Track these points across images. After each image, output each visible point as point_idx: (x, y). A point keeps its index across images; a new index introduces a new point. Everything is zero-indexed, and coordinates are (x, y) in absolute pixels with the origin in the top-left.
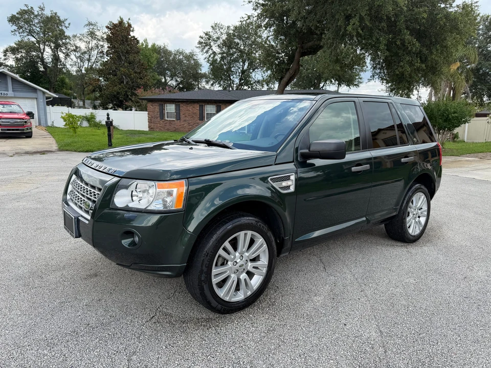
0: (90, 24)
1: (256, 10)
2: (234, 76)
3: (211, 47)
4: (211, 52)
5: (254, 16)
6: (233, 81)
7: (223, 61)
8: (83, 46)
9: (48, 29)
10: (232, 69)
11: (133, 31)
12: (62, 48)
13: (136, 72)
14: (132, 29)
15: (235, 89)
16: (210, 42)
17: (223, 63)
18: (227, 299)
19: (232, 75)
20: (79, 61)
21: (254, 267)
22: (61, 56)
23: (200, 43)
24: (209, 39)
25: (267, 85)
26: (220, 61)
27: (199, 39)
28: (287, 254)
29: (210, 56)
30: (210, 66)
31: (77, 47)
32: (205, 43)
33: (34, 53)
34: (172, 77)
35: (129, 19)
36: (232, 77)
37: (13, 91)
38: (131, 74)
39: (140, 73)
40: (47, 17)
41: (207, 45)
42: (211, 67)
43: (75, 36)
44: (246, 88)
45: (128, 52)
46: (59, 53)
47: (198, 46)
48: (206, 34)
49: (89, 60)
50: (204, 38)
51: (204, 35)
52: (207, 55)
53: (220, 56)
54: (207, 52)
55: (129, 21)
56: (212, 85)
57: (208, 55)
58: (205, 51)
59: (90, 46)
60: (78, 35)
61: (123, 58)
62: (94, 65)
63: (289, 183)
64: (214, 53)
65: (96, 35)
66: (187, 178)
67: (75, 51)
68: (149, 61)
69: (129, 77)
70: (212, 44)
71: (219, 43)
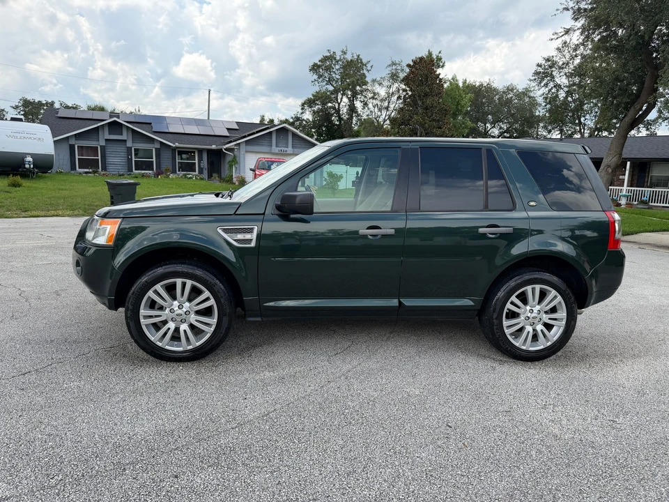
0: (394, 64)
1: (576, 20)
2: (588, 117)
3: (553, 77)
4: (551, 84)
5: (576, 28)
6: (585, 124)
7: (572, 97)
8: (382, 92)
9: (347, 75)
10: (585, 107)
11: (443, 66)
12: (359, 97)
13: (434, 120)
14: (441, 64)
15: (586, 135)
16: (552, 71)
17: (570, 99)
18: (160, 344)
19: (584, 116)
20: (376, 110)
21: (197, 321)
22: (358, 104)
23: (537, 73)
24: (551, 67)
25: (648, 129)
26: (566, 97)
27: (534, 68)
28: (259, 319)
29: (550, 90)
30: (546, 106)
31: (374, 93)
32: (543, 73)
33: (330, 105)
34: (493, 123)
35: (440, 53)
36: (582, 119)
37: (293, 147)
38: (425, 123)
39: (438, 121)
40: (347, 61)
41: (546, 77)
42: (548, 106)
43: (374, 81)
44: (605, 134)
45: (426, 95)
46: (355, 103)
47: (534, 78)
48: (548, 60)
49: (387, 108)
50: (543, 67)
51: (544, 62)
52: (545, 90)
53: (566, 89)
54: (546, 85)
55: (440, 55)
56: (550, 132)
57: (547, 89)
58: (542, 84)
59: (391, 92)
60: (378, 79)
61: (420, 103)
62: (393, 114)
63: (248, 236)
64: (558, 87)
65: (398, 77)
66: (123, 218)
67: (373, 98)
68: (458, 104)
69: (423, 127)
70: (554, 73)
71: (566, 70)
